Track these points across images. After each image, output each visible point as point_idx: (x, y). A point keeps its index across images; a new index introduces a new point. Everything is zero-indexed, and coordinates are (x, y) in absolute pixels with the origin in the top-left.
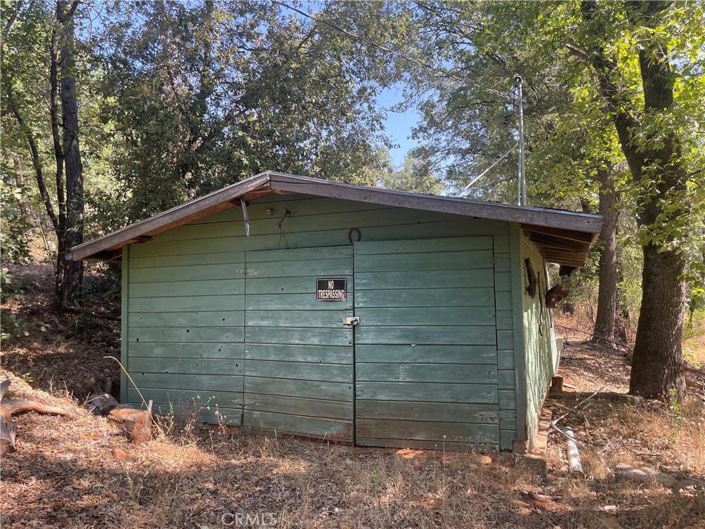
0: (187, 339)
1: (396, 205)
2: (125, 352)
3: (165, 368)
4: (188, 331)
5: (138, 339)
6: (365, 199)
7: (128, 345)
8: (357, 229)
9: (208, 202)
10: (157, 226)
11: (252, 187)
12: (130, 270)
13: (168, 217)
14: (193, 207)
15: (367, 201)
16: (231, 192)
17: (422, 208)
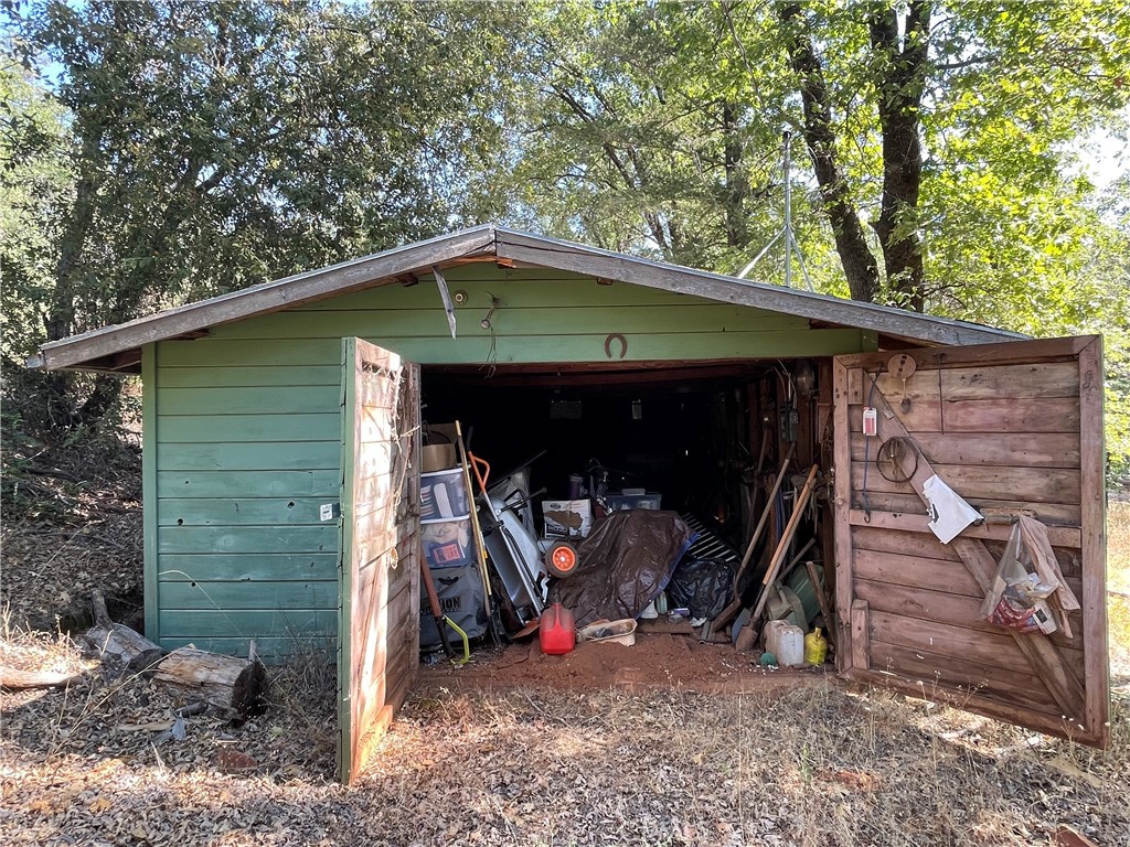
0: (289, 519)
1: (728, 299)
2: (153, 545)
3: (240, 572)
4: (292, 504)
5: (181, 521)
6: (673, 285)
7: (158, 530)
8: (620, 337)
9: (364, 271)
10: (252, 310)
11: (459, 249)
12: (160, 390)
13: (276, 294)
14: (332, 279)
15: (677, 290)
16: (415, 256)
17: (770, 308)
